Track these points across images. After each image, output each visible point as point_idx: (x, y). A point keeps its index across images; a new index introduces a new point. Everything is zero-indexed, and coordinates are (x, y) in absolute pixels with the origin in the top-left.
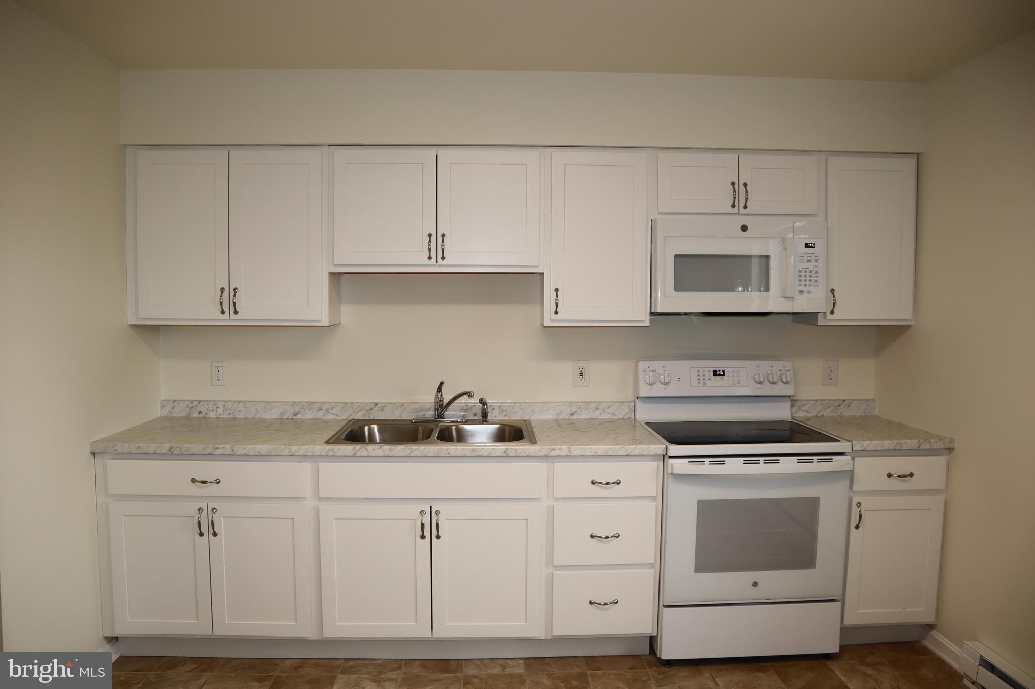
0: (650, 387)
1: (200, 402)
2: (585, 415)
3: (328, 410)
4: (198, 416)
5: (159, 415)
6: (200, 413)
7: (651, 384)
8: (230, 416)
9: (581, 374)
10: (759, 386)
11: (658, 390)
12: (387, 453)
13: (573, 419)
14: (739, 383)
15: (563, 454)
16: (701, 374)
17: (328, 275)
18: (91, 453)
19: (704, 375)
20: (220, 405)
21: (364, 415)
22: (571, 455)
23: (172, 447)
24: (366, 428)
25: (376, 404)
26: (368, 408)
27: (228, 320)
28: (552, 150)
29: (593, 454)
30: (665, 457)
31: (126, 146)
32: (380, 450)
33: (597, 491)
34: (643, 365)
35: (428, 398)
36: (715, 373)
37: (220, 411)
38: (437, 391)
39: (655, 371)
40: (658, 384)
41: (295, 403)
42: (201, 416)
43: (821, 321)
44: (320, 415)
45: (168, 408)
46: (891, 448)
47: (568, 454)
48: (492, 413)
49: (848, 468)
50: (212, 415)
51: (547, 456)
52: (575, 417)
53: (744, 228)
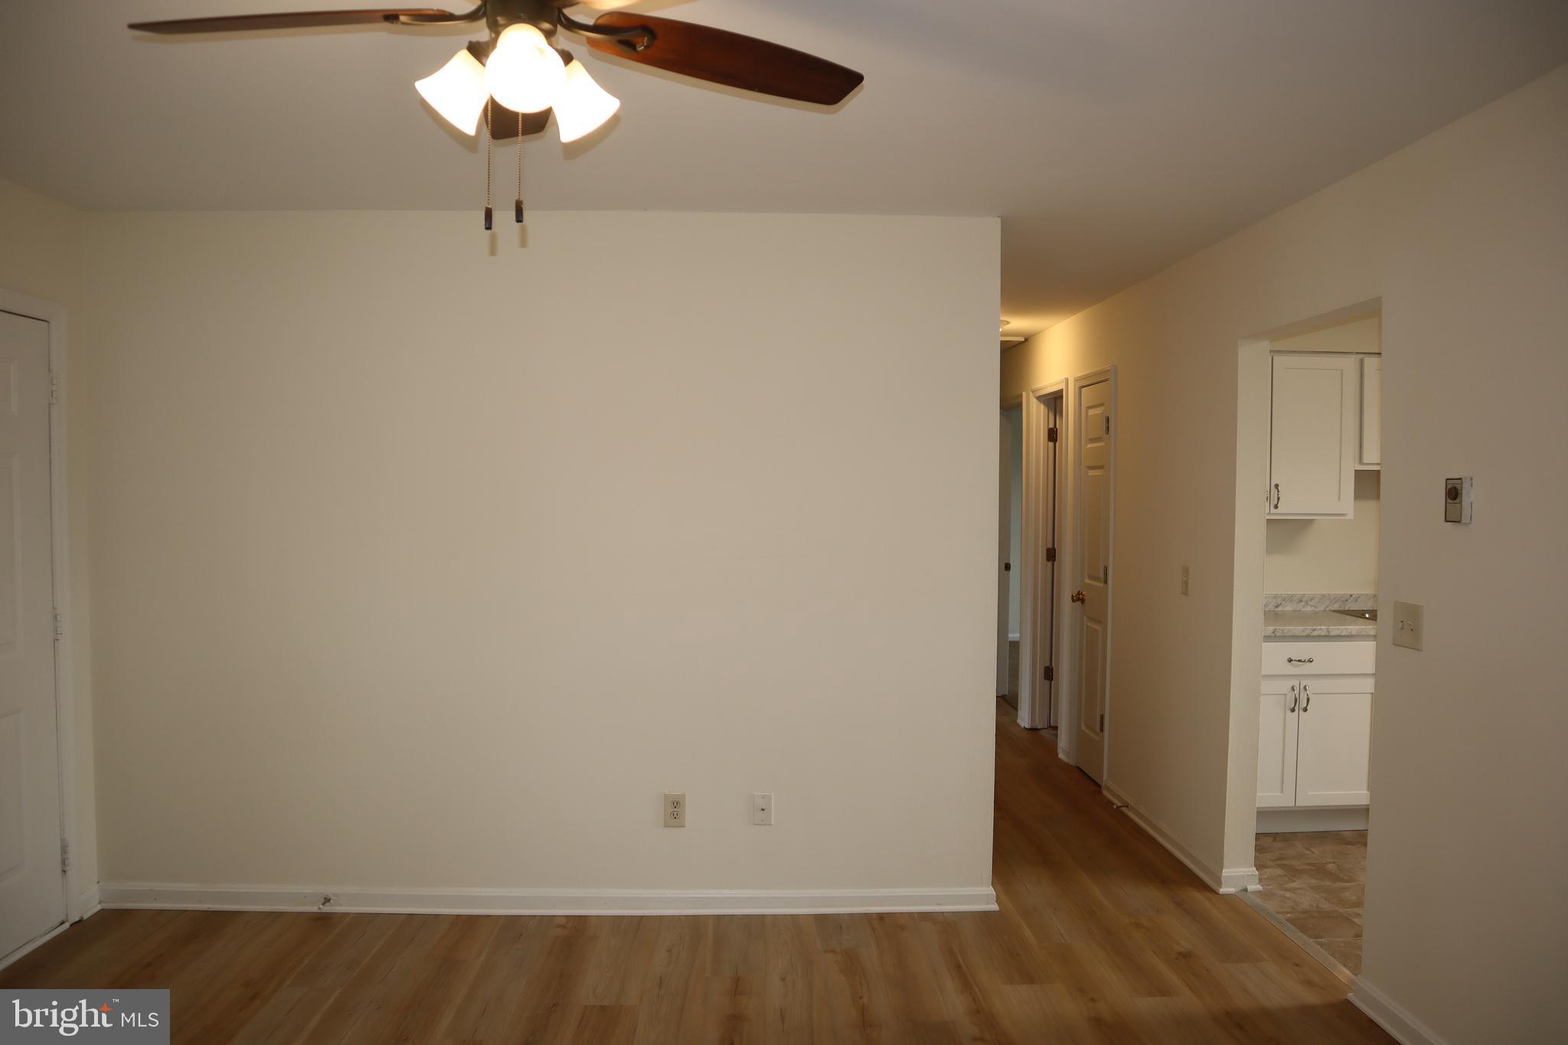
3: (1307, 602)
17: (1353, 472)
21: (1340, 607)
25: (1351, 596)
26: (1344, 599)
44: (1300, 606)
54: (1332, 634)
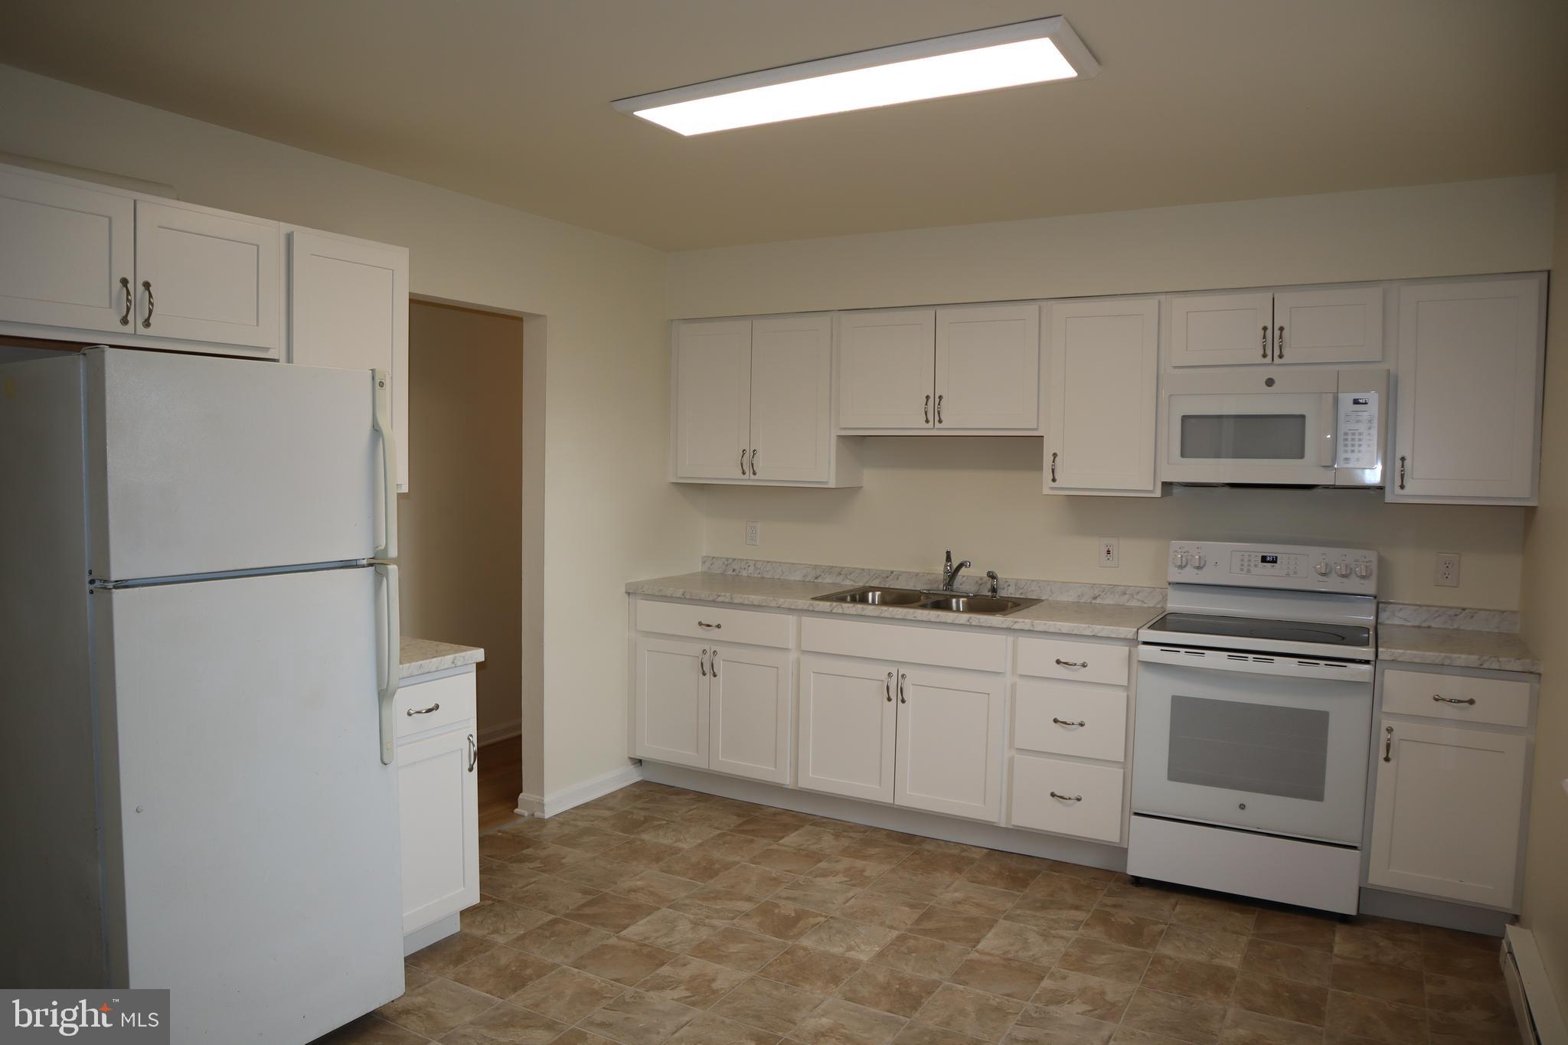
0: (1180, 571)
1: (734, 560)
2: (1109, 600)
3: (846, 575)
4: (732, 573)
5: (700, 570)
6: (734, 570)
7: (1181, 567)
8: (759, 576)
9: (1108, 552)
10: (1324, 578)
11: (1190, 575)
12: (859, 612)
13: (1096, 603)
14: (1295, 573)
15: (1026, 628)
16: (1246, 560)
17: (835, 438)
18: (626, 592)
19: (1249, 561)
20: (751, 564)
21: (874, 583)
22: (1035, 629)
23: (685, 592)
24: (870, 594)
25: (892, 572)
26: (884, 575)
27: (748, 480)
28: (1053, 302)
29: (1057, 631)
30: (1134, 642)
31: (672, 320)
32: (854, 609)
33: (1062, 672)
34: (1175, 544)
35: (939, 569)
36: (1264, 559)
37: (751, 569)
38: (947, 560)
39: (1187, 552)
40: (1189, 569)
41: (816, 566)
42: (735, 573)
43: (1389, 498)
45: (708, 564)
46: (1436, 662)
47: (1032, 629)
48: (1007, 590)
49: (1368, 678)
50: (744, 573)
51: (1010, 629)
52: (1098, 601)
53: (1270, 382)
54: (735, 601)
